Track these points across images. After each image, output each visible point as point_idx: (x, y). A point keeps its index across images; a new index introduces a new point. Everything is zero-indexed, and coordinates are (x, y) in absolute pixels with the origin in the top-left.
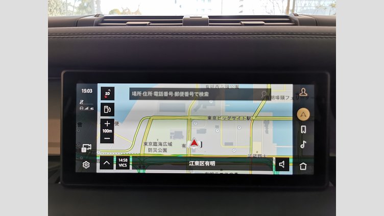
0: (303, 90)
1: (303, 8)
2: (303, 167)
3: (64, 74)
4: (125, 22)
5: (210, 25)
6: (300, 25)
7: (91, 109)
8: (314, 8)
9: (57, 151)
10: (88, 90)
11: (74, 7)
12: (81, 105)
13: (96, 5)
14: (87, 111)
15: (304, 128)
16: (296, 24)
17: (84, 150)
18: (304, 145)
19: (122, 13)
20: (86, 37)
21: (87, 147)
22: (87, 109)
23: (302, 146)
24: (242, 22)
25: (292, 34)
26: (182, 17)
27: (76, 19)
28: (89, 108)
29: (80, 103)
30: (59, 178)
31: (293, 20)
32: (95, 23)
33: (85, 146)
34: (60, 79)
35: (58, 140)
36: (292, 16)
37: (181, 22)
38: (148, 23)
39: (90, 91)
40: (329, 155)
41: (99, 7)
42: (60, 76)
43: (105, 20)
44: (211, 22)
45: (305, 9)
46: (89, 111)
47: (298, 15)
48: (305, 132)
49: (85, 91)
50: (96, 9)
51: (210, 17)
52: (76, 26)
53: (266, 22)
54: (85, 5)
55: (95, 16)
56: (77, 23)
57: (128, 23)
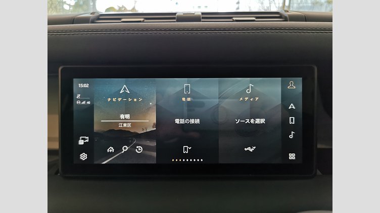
0: (292, 83)
1: (299, 4)
3: (61, 70)
4: (120, 19)
5: (202, 21)
6: (290, 21)
7: (88, 103)
8: (310, 5)
9: (56, 146)
10: (84, 85)
11: (69, 5)
12: (78, 99)
13: (92, 4)
14: (83, 105)
15: (292, 121)
16: (286, 20)
17: (81, 142)
19: (117, 11)
20: (82, 34)
21: (84, 139)
22: (84, 103)
23: (291, 136)
24: (234, 19)
26: (175, 14)
27: (72, 17)
28: (86, 102)
29: (77, 97)
30: (58, 169)
31: (283, 16)
32: (91, 20)
33: (82, 139)
34: (58, 76)
35: (57, 134)
37: (174, 18)
38: (142, 20)
39: (87, 86)
40: (317, 146)
41: (94, 5)
42: (58, 73)
43: (100, 18)
44: (203, 18)
45: (301, 5)
46: (86, 105)
47: (288, 12)
49: (81, 86)
50: (92, 7)
51: (203, 14)
52: (73, 24)
53: (257, 18)
54: (81, 3)
55: (91, 14)
56: (73, 21)
57: (123, 20)
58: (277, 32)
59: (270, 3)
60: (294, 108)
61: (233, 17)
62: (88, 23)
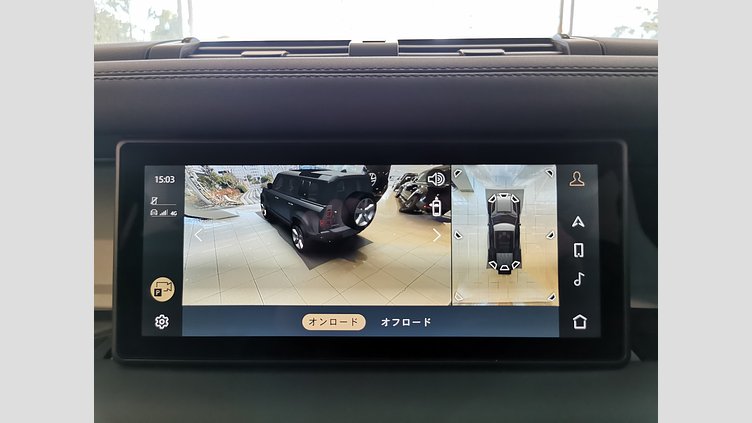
0: (577, 175)
2: (580, 322)
3: (121, 149)
4: (239, 52)
5: (400, 56)
6: (571, 54)
7: (172, 213)
9: (108, 302)
10: (166, 179)
12: (154, 207)
14: (163, 218)
16: (564, 51)
20: (163, 78)
22: (165, 213)
23: (578, 282)
24: (462, 51)
26: (347, 42)
27: (145, 48)
28: (169, 213)
29: (152, 203)
30: (110, 351)
31: (558, 47)
32: (183, 53)
34: (114, 162)
35: (109, 280)
36: (559, 39)
37: (346, 50)
38: (282, 53)
39: (170, 179)
40: (629, 304)
42: (115, 156)
43: (200, 48)
44: (401, 50)
46: (169, 218)
47: (568, 38)
48: (582, 256)
49: (160, 179)
51: (401, 42)
52: (147, 58)
53: (507, 49)
55: (183, 41)
56: (147, 53)
57: (246, 53)
58: (547, 75)
60: (583, 225)
61: (460, 48)
62: (178, 57)
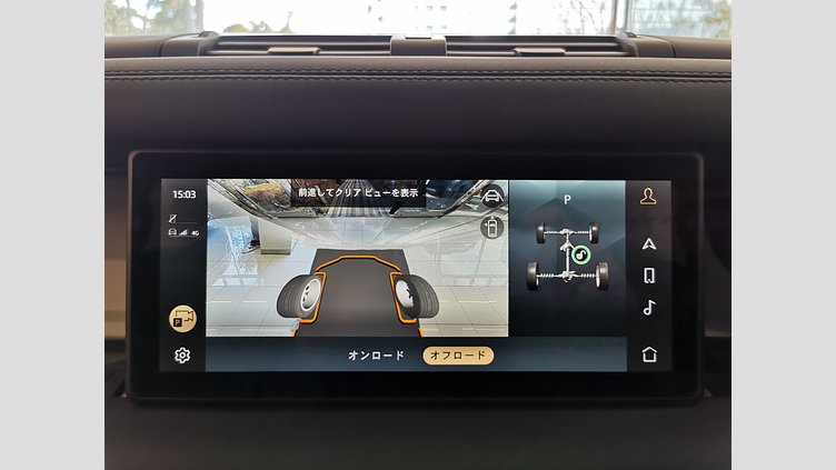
0: (649, 193)
1: (644, 23)
2: (650, 355)
3: (134, 159)
4: (266, 48)
5: (449, 55)
6: (640, 56)
7: (194, 233)
8: (669, 26)
9: (121, 331)
10: (186, 193)
11: (144, 19)
12: (171, 226)
14: (182, 237)
15: (649, 277)
16: (631, 53)
18: (650, 309)
22: (185, 233)
23: (648, 311)
24: (518, 50)
25: (623, 73)
26: (388, 38)
27: (158, 43)
28: (190, 233)
29: (170, 221)
30: (123, 384)
31: (624, 47)
32: (201, 50)
35: (122, 305)
36: (623, 37)
37: (387, 48)
38: (315, 49)
39: (190, 194)
40: (703, 333)
41: (199, 20)
43: (220, 44)
44: (450, 48)
45: (650, 26)
46: (189, 238)
47: (635, 36)
48: (653, 282)
49: (179, 194)
51: (449, 38)
53: (568, 49)
54: (170, 14)
55: (200, 35)
56: (160, 49)
57: (271, 50)
58: (616, 80)
59: (582, 21)
60: (654, 248)
61: (515, 47)
62: (195, 55)
